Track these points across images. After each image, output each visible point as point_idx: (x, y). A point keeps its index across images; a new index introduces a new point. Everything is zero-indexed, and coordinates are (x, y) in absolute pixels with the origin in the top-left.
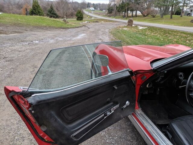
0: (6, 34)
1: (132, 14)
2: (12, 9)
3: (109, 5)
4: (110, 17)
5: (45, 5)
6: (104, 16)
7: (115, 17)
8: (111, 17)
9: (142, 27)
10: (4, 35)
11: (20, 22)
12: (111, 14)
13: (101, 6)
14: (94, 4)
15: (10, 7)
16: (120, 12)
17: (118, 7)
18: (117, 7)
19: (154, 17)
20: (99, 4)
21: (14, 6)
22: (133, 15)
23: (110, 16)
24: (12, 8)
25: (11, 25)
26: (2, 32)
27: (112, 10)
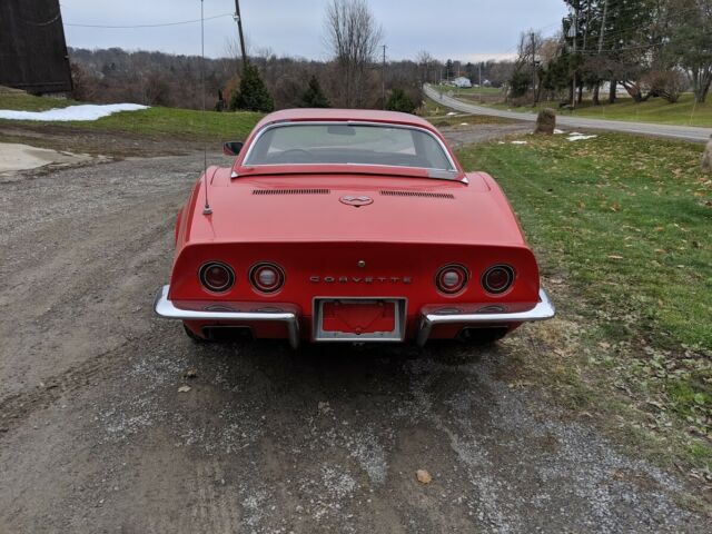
0: (145, 156)
1: (597, 93)
2: (193, 96)
3: (518, 65)
4: (519, 106)
5: (294, 79)
6: (497, 106)
7: (535, 106)
8: (522, 108)
9: (586, 133)
10: (139, 159)
11: (190, 130)
12: (523, 99)
13: (495, 72)
14: (469, 64)
15: (189, 88)
16: (553, 88)
17: (544, 73)
18: (541, 72)
19: (672, 100)
20: (491, 65)
21: (199, 86)
22: (600, 98)
23: (516, 106)
24: (192, 92)
25: (164, 137)
26: (137, 152)
27: (527, 83)
